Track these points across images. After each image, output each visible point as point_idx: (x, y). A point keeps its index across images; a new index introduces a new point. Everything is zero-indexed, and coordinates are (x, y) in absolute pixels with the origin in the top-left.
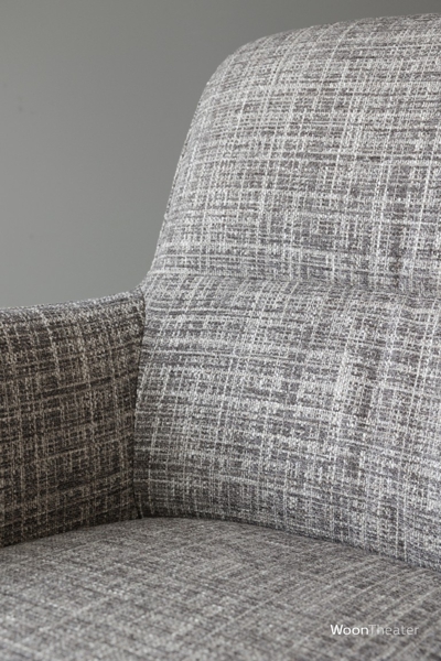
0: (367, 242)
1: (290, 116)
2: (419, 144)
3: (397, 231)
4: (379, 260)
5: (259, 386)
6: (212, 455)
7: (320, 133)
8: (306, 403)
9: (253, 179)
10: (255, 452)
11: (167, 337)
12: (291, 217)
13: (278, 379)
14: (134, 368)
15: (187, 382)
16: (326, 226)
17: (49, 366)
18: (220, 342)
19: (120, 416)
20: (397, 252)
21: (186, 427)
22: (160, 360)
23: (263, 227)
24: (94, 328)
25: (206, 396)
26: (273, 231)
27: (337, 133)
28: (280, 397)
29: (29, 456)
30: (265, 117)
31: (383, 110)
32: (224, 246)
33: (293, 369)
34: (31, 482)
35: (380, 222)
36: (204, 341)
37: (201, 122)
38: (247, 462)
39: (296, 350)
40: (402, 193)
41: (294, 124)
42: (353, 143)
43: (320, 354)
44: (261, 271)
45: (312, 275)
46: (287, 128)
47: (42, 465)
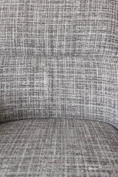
0: (44, 44)
1: (18, 12)
3: (52, 41)
4: (48, 49)
5: (24, 84)
6: (14, 104)
7: (27, 16)
8: (37, 86)
9: (10, 29)
10: (26, 101)
12: (23, 39)
13: (28, 82)
15: (3, 86)
16: (33, 41)
18: (10, 74)
20: (52, 47)
21: (5, 98)
23: (15, 42)
25: (9, 89)
26: (18, 43)
27: (32, 17)
28: (30, 86)
30: (10, 12)
31: (43, 11)
32: (4, 48)
33: (32, 78)
35: (47, 40)
36: (5, 74)
38: (24, 104)
39: (32, 74)
40: (52, 32)
41: (19, 14)
42: (37, 19)
43: (38, 74)
44: (16, 54)
45: (30, 54)
46: (17, 15)
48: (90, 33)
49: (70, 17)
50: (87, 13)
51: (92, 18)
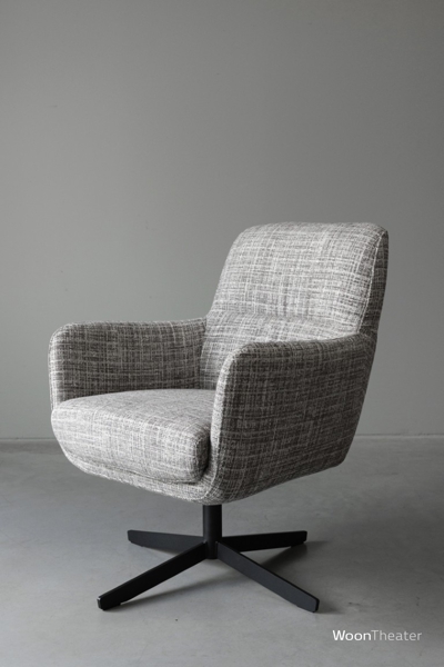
0: (277, 301)
1: (256, 258)
2: (292, 269)
3: (285, 297)
4: (280, 307)
7: (265, 264)
9: (244, 279)
11: (212, 333)
12: (255, 292)
14: (201, 343)
15: (219, 347)
16: (265, 296)
17: (172, 340)
18: (230, 334)
19: (195, 358)
20: (285, 305)
22: (210, 340)
23: (246, 295)
24: (188, 329)
25: (224, 352)
26: (249, 297)
27: (270, 264)
29: (165, 367)
30: (249, 257)
31: (283, 257)
32: (234, 302)
34: (165, 375)
35: (281, 294)
36: (225, 334)
37: (230, 258)
40: (287, 285)
41: (258, 260)
42: (274, 268)
44: (245, 311)
45: (261, 312)
46: (255, 262)
47: (169, 370)
48: (324, 290)
49: (308, 266)
50: (325, 263)
51: (329, 270)
